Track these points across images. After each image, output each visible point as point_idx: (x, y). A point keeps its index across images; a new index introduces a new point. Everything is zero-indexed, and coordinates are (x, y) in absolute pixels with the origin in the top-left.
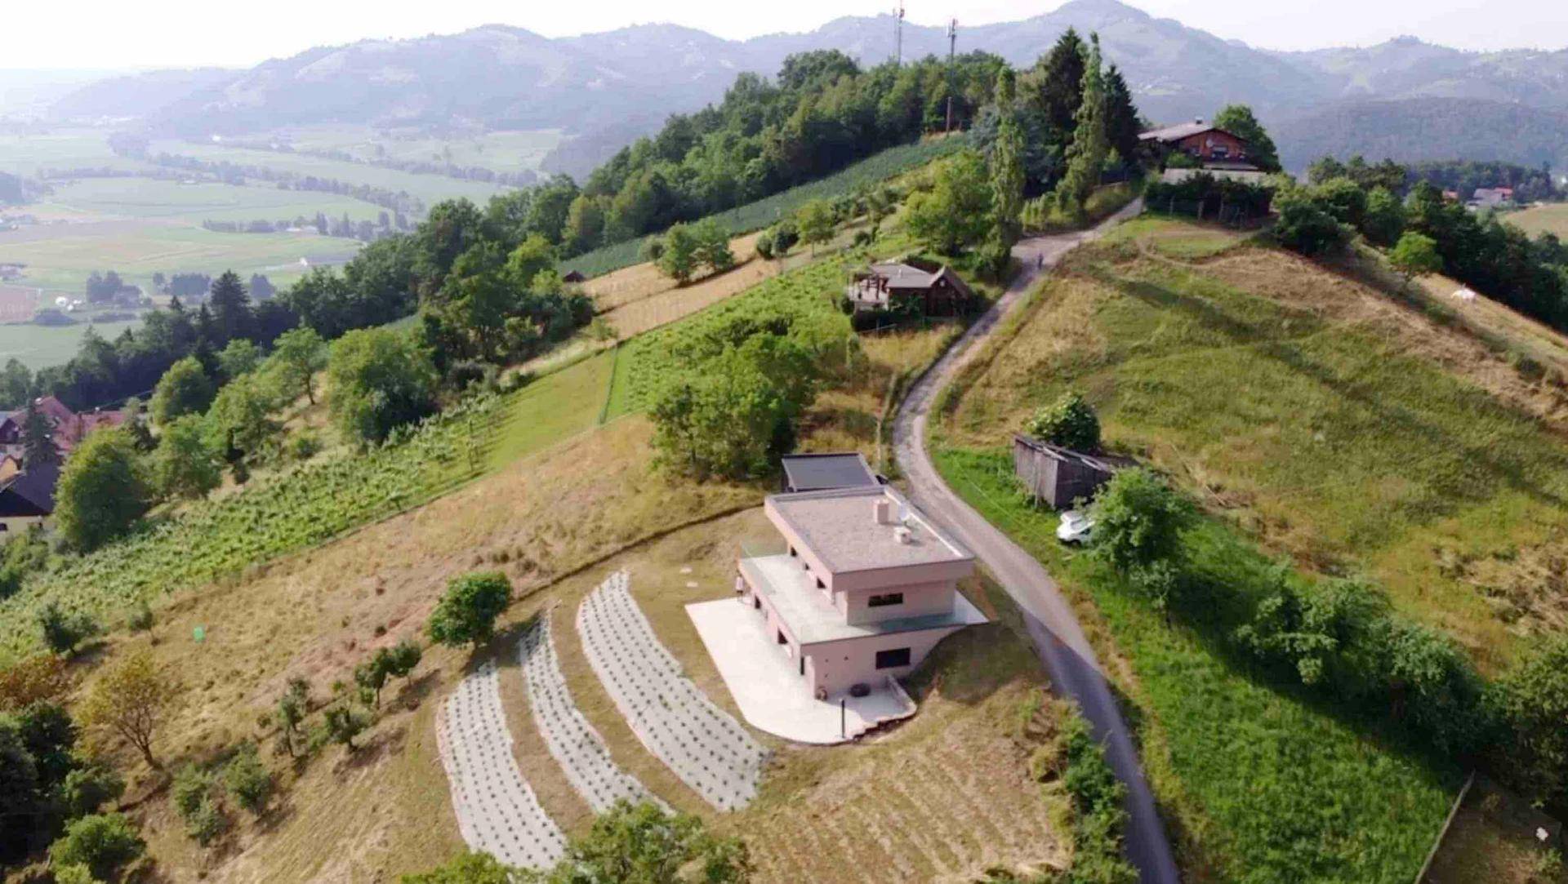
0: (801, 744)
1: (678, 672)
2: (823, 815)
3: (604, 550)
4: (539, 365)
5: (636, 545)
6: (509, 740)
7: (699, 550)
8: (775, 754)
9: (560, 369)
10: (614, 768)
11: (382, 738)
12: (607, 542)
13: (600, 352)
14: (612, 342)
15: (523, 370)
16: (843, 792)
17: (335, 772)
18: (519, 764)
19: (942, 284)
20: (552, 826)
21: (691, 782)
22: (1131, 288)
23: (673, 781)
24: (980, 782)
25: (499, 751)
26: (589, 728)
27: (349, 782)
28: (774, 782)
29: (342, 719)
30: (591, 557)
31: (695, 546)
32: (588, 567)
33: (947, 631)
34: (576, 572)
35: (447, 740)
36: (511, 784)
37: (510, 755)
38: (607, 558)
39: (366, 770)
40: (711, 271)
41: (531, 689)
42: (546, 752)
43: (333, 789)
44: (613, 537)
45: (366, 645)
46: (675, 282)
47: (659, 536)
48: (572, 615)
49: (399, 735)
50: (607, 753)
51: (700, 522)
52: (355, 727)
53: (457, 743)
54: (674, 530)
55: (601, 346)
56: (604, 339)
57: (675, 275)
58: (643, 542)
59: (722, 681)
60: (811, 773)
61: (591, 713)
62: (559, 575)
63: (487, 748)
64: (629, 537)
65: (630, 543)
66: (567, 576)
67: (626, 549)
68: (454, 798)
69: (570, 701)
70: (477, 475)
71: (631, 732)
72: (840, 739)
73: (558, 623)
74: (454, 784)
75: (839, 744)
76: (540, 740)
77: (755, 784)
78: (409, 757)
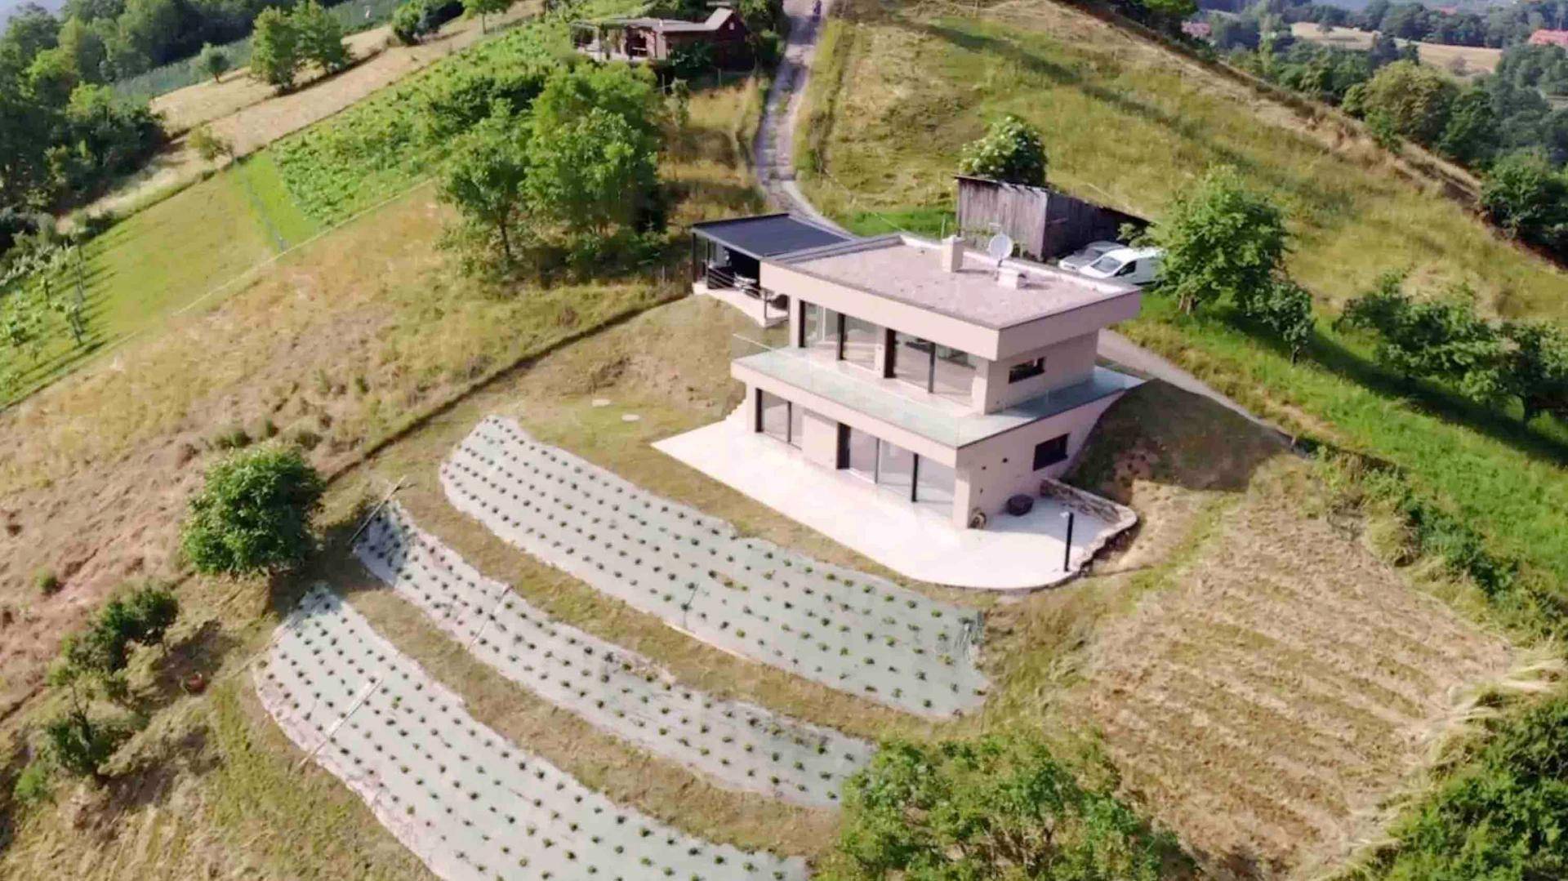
0: (1014, 592)
1: (730, 531)
2: (1129, 687)
3: (437, 398)
4: (112, 203)
5: (491, 380)
6: (454, 700)
7: (603, 373)
8: (986, 615)
9: (154, 203)
10: (698, 697)
11: (158, 751)
12: (436, 386)
13: (207, 176)
14: (221, 161)
15: (95, 211)
16: (1134, 645)
17: (81, 825)
18: (497, 730)
19: (732, 26)
20: (636, 820)
21: (855, 686)
22: (934, 31)
23: (820, 694)
24: (1334, 586)
25: (443, 722)
26: (603, 647)
27: (125, 837)
28: (1010, 656)
29: (77, 732)
30: (420, 410)
31: (596, 368)
32: (421, 424)
33: (1102, 405)
34: (403, 434)
35: (310, 728)
36: (498, 768)
37: (470, 723)
38: (449, 406)
39: (151, 812)
40: (320, 72)
41: (437, 614)
42: (537, 702)
43: (91, 855)
44: (442, 377)
45: (34, 611)
46: (273, 89)
47: (525, 363)
48: (439, 494)
49: (196, 739)
50: (667, 677)
51: (582, 335)
52: (106, 742)
53: (333, 726)
54: (547, 352)
55: (208, 166)
56: (211, 157)
57: (274, 81)
58: (501, 375)
59: (810, 531)
60: (1061, 630)
61: (593, 623)
62: (373, 442)
63: (405, 721)
64: (475, 371)
65: (480, 380)
66: (388, 442)
67: (476, 389)
68: (381, 816)
69: (541, 615)
70: (93, 348)
71: (684, 639)
72: (1062, 575)
73: (420, 510)
74: (369, 796)
75: (1065, 582)
76: (512, 685)
77: (980, 667)
78: (236, 771)
